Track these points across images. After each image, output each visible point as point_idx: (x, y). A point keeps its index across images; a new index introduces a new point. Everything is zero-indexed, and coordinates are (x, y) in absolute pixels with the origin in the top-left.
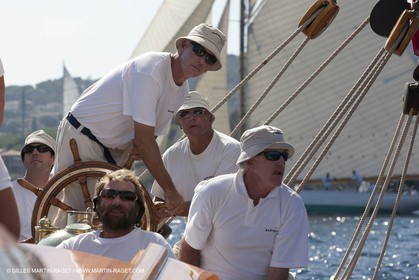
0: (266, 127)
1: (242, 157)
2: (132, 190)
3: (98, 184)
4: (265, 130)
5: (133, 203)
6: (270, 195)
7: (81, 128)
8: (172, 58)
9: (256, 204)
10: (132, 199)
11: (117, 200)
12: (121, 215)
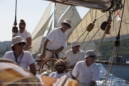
0: (91, 50)
1: (86, 57)
2: (63, 64)
3: (55, 63)
4: (90, 51)
5: (63, 67)
6: (91, 65)
7: (49, 50)
8: (61, 28)
9: (88, 67)
10: (63, 66)
11: (60, 67)
12: (61, 70)
